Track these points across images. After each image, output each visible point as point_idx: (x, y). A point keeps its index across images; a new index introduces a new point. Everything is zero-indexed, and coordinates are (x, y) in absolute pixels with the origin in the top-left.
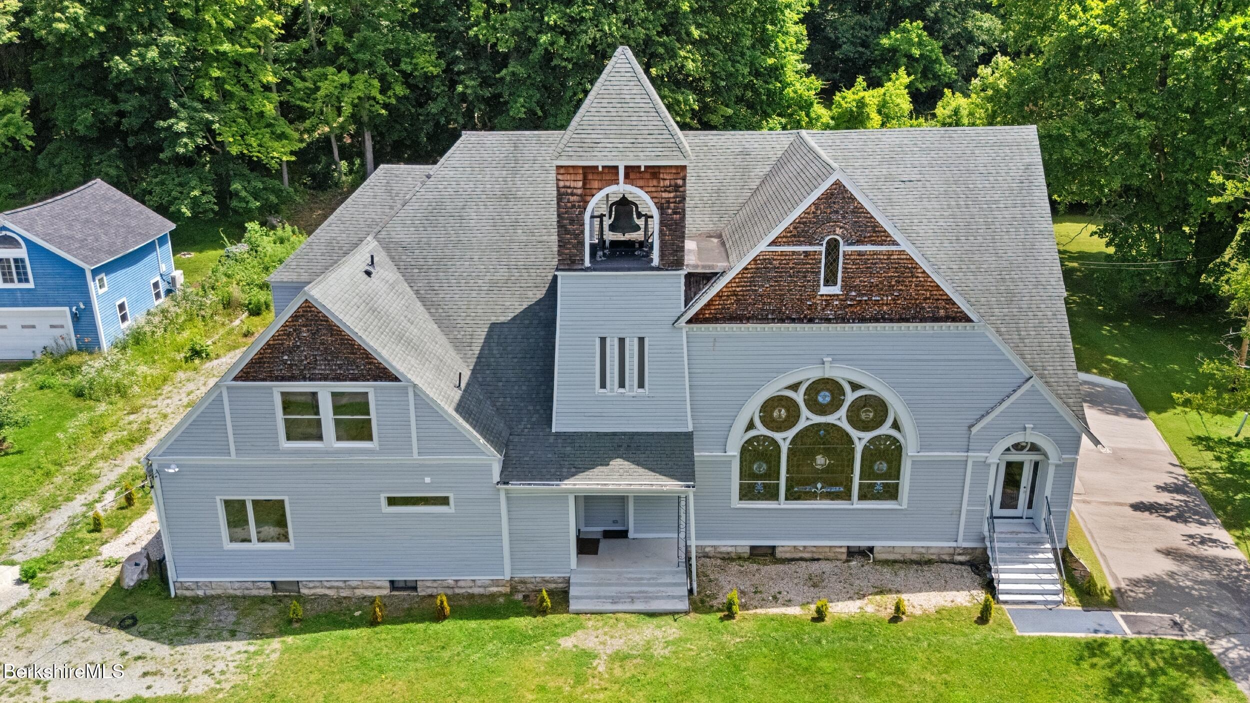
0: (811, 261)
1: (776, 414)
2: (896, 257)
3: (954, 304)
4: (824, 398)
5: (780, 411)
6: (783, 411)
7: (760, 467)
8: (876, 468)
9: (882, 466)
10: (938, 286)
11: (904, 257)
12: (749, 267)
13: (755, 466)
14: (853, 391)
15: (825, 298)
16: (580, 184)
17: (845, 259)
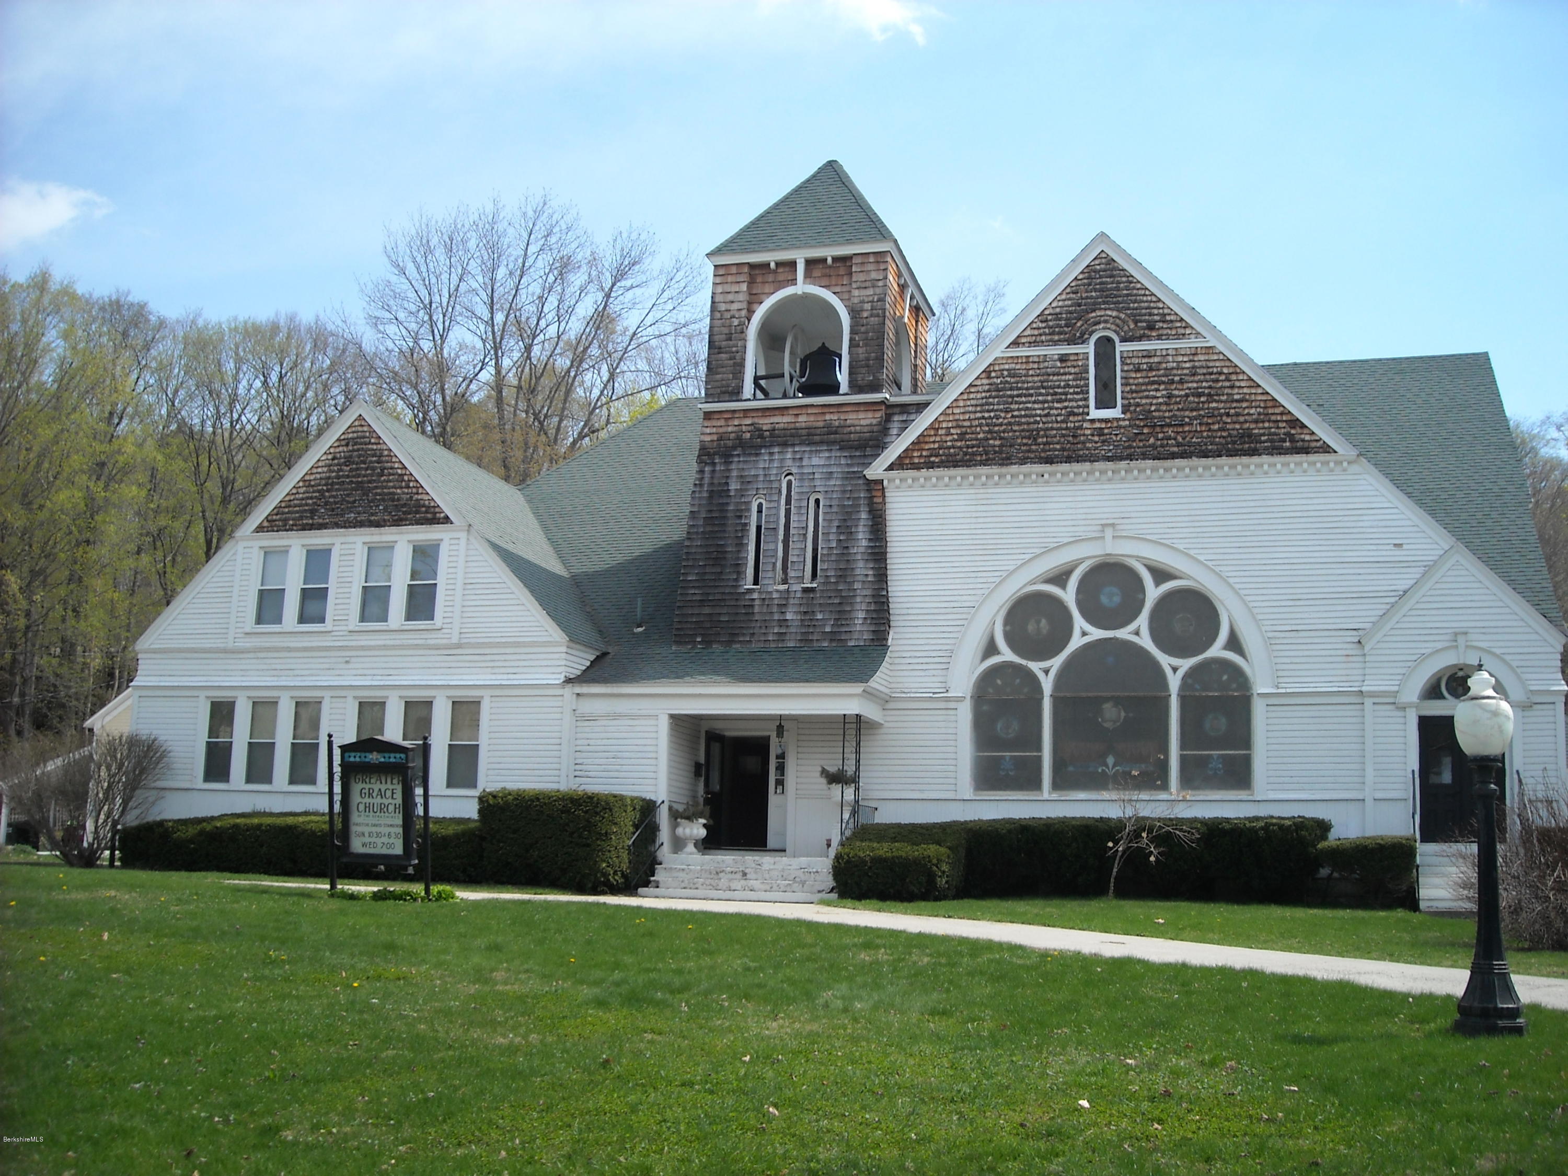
0: (1073, 370)
1: (1031, 627)
2: (1202, 358)
3: (1303, 426)
4: (1110, 597)
5: (1038, 622)
6: (1044, 622)
7: (1008, 727)
8: (1207, 725)
9: (1217, 724)
10: (1274, 400)
11: (1215, 357)
12: (978, 382)
13: (999, 726)
14: (1157, 583)
15: (1097, 425)
16: (744, 287)
17: (1123, 363)
